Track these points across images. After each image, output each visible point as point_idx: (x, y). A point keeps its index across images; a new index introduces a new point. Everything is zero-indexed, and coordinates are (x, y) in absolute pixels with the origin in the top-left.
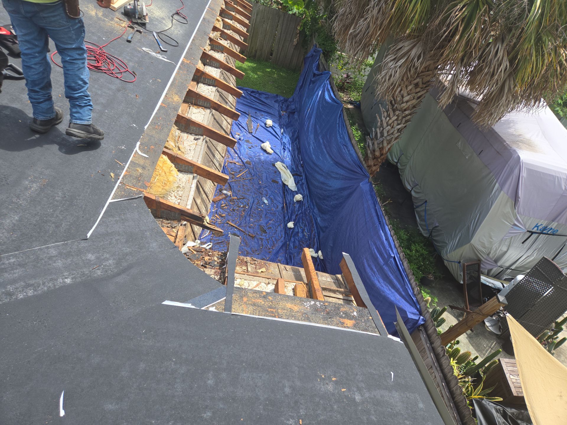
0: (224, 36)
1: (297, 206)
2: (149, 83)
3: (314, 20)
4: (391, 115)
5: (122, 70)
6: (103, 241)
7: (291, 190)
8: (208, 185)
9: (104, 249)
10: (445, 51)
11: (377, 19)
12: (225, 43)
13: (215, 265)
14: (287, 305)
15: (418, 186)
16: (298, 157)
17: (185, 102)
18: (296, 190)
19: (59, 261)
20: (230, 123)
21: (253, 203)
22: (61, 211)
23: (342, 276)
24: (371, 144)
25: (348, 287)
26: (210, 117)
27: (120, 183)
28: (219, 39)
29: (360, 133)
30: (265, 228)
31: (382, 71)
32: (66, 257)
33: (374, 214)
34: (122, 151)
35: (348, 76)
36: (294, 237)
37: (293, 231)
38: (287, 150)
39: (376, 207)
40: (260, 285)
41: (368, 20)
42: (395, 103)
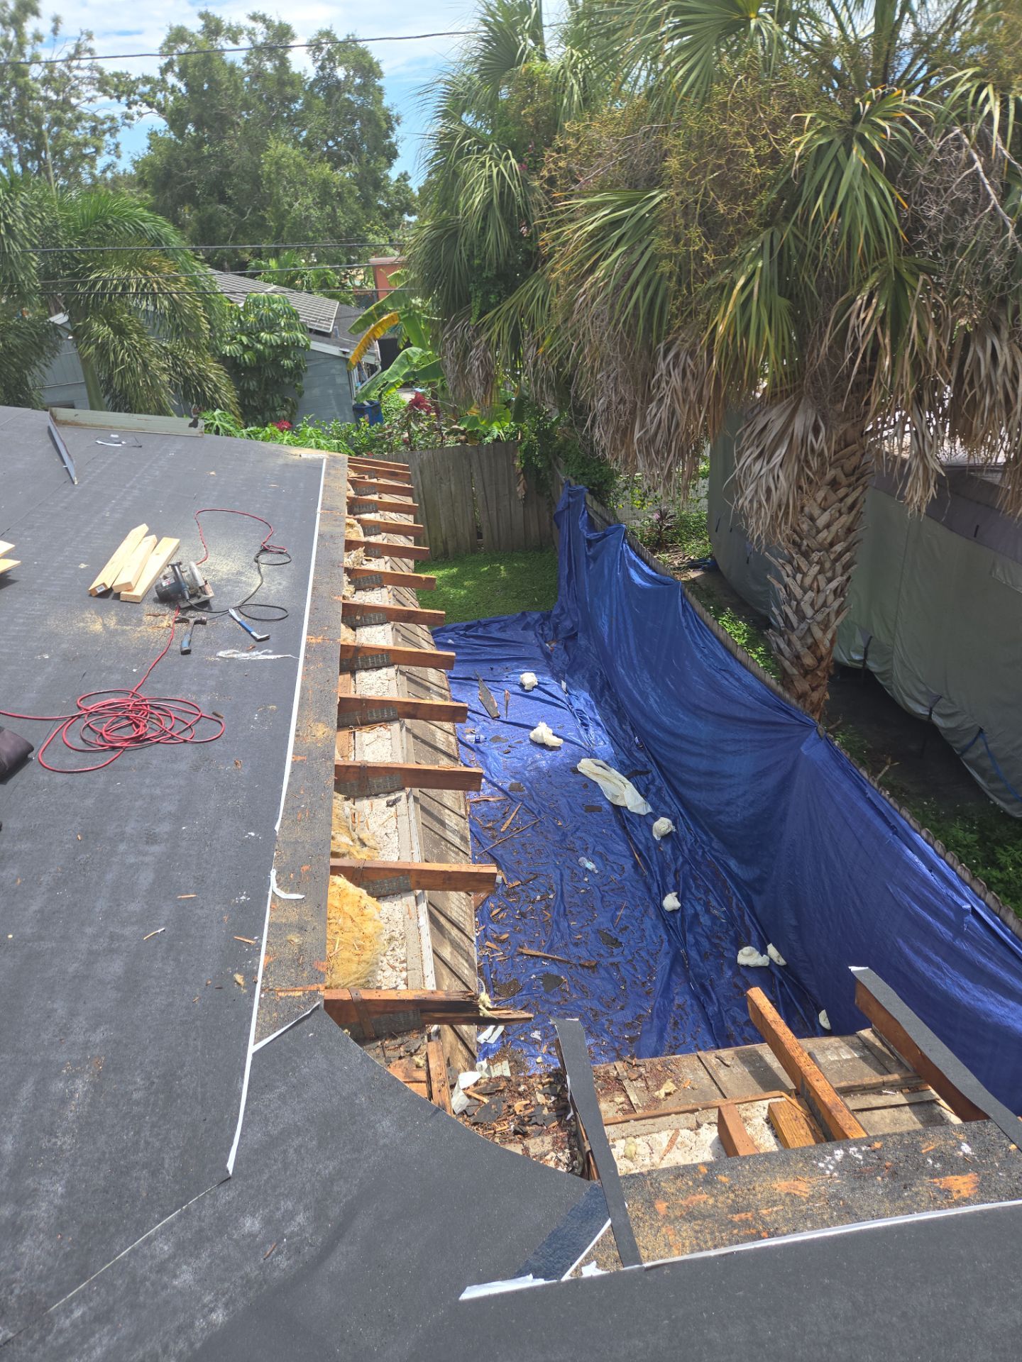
0: (373, 551)
1: (667, 848)
2: (254, 723)
3: (545, 435)
4: (803, 567)
5: (191, 720)
6: (266, 1165)
7: (639, 816)
8: (455, 900)
9: (274, 1188)
10: (873, 398)
11: (686, 391)
12: (380, 565)
13: (545, 1119)
14: (775, 1186)
15: (942, 701)
16: (624, 731)
17: (341, 726)
18: (650, 810)
19: (184, 1267)
20: (451, 731)
21: (562, 880)
22: (153, 1126)
23: (873, 1032)
24: (783, 646)
25: (906, 1063)
26: (405, 740)
27: (262, 990)
28: (365, 562)
29: (743, 626)
30: (614, 933)
31: (744, 488)
32: (196, 1248)
33: (870, 813)
34: (242, 908)
35: (663, 516)
36: (690, 930)
37: (683, 916)
38: (591, 724)
39: (865, 794)
40: (679, 1139)
41: (667, 401)
42: (802, 539)
